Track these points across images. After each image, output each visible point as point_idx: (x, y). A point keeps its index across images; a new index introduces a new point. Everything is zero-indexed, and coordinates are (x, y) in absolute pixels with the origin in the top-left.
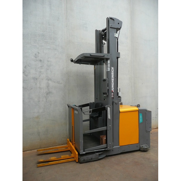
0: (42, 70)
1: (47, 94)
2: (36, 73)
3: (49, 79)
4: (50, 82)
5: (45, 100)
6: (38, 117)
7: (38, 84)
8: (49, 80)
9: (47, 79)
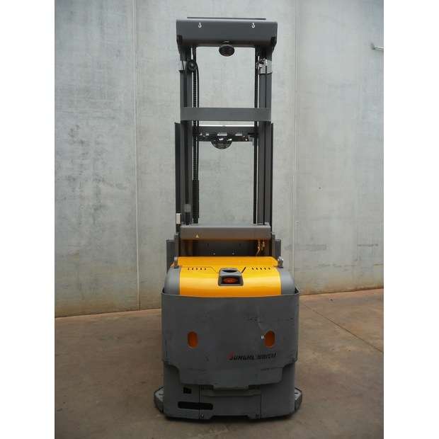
0: (85, 162)
1: (96, 209)
2: (73, 169)
3: (98, 180)
4: (101, 185)
5: (91, 221)
6: (77, 254)
7: (77, 190)
8: (100, 181)
9: (96, 180)
